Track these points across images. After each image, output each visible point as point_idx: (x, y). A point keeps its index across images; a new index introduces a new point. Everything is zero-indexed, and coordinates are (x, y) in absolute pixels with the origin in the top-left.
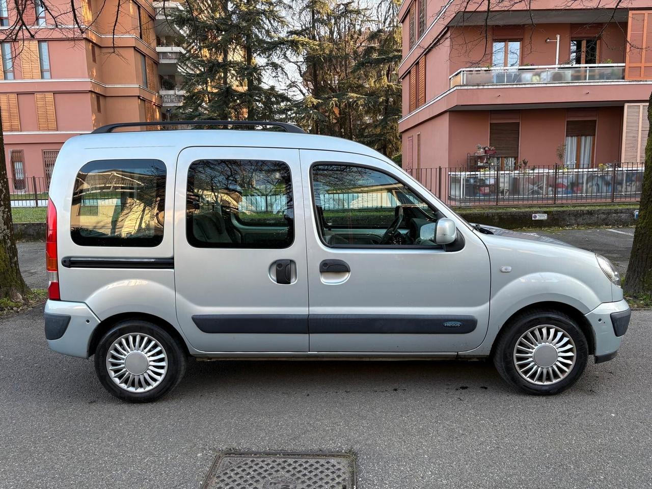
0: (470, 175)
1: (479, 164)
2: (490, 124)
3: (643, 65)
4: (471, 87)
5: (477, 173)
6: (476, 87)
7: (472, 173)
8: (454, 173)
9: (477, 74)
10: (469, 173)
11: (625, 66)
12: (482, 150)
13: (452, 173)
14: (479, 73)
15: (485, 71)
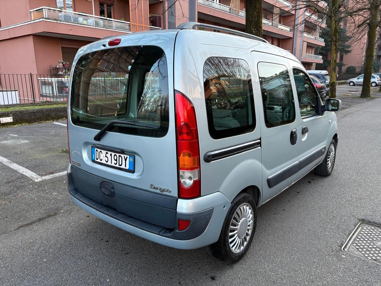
0: (58, 80)
1: (60, 73)
2: (61, 47)
3: (137, 24)
4: (53, 21)
5: (62, 79)
6: (55, 21)
7: (59, 79)
8: (43, 79)
9: (54, 12)
10: (57, 79)
11: (130, 24)
12: (61, 64)
13: (42, 79)
14: (55, 12)
15: (58, 11)
